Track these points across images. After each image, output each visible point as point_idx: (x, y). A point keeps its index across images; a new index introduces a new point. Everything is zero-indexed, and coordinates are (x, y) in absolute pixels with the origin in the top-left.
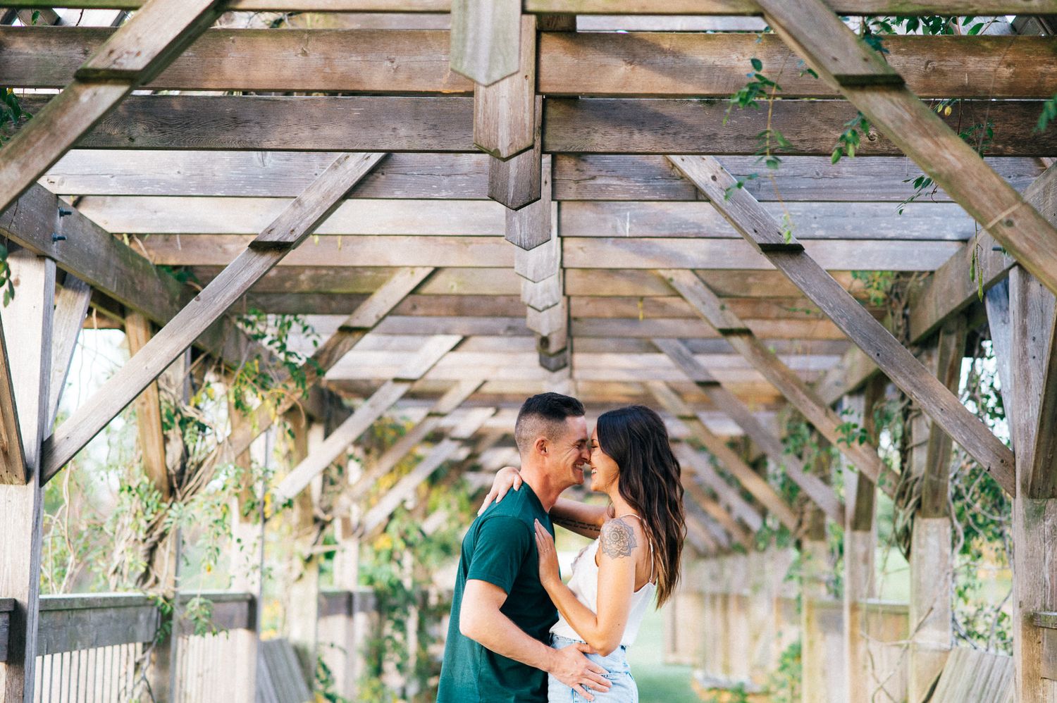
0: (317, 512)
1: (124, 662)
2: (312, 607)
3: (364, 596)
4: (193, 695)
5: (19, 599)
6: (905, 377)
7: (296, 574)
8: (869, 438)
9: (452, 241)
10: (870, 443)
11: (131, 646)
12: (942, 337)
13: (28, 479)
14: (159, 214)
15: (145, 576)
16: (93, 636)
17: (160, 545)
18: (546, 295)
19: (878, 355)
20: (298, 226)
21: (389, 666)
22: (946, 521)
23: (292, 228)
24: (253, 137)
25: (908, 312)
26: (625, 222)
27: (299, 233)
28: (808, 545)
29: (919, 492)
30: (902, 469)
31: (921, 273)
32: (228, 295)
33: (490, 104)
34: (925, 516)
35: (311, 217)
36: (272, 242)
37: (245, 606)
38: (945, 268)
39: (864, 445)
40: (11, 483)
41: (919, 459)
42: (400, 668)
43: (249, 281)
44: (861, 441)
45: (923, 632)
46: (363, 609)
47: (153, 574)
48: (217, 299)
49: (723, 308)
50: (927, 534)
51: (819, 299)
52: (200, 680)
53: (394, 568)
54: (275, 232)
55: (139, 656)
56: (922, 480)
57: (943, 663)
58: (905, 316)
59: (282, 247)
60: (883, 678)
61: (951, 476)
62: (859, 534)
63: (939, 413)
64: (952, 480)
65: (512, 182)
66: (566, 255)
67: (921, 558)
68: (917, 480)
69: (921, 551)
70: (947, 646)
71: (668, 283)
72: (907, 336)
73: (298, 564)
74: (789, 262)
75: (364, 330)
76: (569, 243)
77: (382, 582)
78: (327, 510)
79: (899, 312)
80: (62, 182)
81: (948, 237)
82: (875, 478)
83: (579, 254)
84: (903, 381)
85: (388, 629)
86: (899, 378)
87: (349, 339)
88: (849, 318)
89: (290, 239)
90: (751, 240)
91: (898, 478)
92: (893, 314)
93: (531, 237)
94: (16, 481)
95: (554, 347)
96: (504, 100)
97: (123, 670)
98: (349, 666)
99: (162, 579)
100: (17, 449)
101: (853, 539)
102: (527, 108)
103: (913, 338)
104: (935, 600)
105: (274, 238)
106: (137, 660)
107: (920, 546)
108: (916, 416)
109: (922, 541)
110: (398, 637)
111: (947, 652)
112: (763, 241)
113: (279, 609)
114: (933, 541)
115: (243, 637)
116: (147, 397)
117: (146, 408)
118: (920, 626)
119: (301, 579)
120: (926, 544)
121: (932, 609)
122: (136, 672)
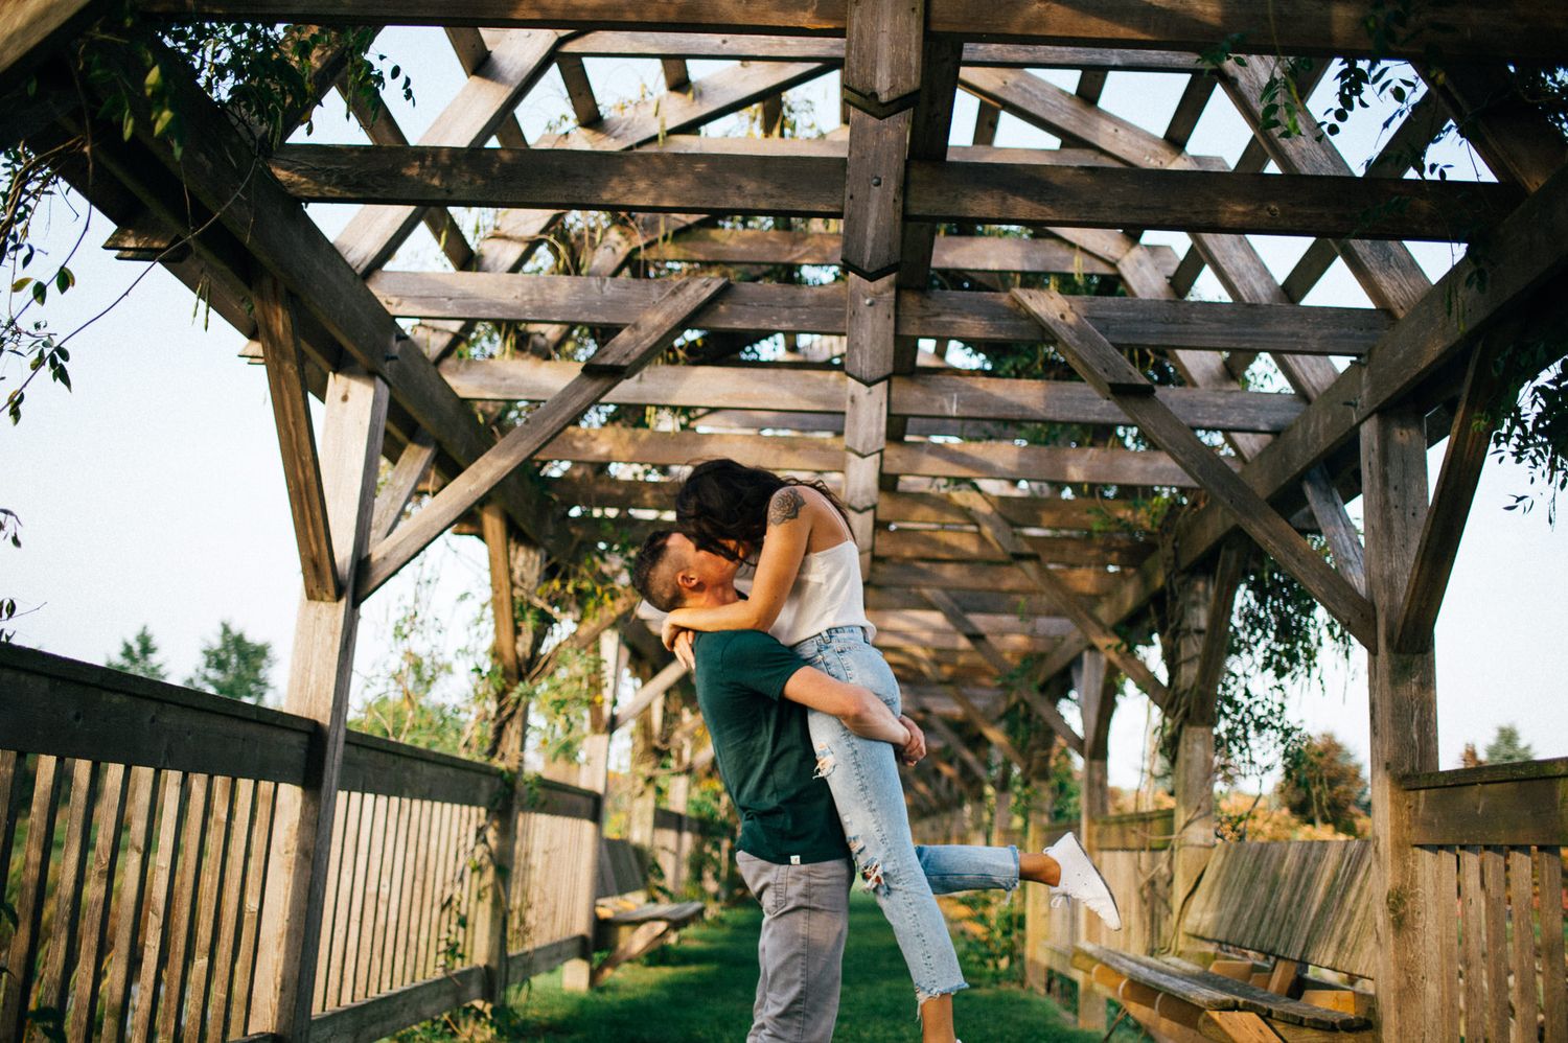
0: (657, 743)
1: (464, 822)
2: (649, 818)
3: (691, 819)
4: (539, 867)
5: (320, 720)
6: (1260, 525)
7: (637, 791)
11: (474, 810)
13: (338, 598)
14: (508, 382)
15: (494, 747)
16: (426, 788)
17: (508, 725)
18: (865, 497)
19: (1232, 502)
20: (632, 349)
21: (708, 875)
23: (626, 350)
24: (583, 192)
25: (1177, 544)
26: (952, 402)
27: (633, 357)
29: (1188, 701)
30: (1171, 682)
32: (559, 418)
33: (867, 40)
34: (1192, 724)
35: (646, 341)
36: (605, 366)
37: (590, 802)
40: (322, 600)
41: (1189, 672)
42: (716, 876)
43: (580, 406)
45: (1191, 829)
46: (690, 829)
47: (501, 749)
48: (546, 423)
49: (1014, 535)
50: (1194, 741)
51: (1169, 443)
52: (546, 858)
53: (714, 804)
54: (609, 356)
55: (482, 822)
56: (1191, 692)
57: (1208, 857)
58: (1174, 548)
59: (615, 371)
63: (1296, 562)
65: (869, 244)
67: (1187, 763)
68: (1185, 691)
69: (1188, 756)
70: (1210, 842)
73: (640, 782)
74: (1139, 405)
77: (706, 811)
78: (666, 741)
80: (399, 304)
84: (1258, 529)
85: (708, 849)
86: (1255, 525)
89: (624, 363)
94: (327, 598)
96: (885, 35)
97: (463, 832)
98: (677, 870)
99: (508, 753)
100: (327, 561)
102: (913, 46)
103: (1183, 564)
104: (1203, 800)
105: (608, 361)
106: (480, 825)
107: (1182, 752)
108: (1184, 636)
109: (1189, 747)
110: (715, 855)
111: (1211, 847)
112: (1112, 380)
113: (623, 817)
114: (1199, 747)
115: (588, 827)
116: (500, 585)
117: (499, 597)
118: (1188, 823)
119: (642, 793)
120: (1193, 749)
121: (1199, 808)
122: (477, 836)
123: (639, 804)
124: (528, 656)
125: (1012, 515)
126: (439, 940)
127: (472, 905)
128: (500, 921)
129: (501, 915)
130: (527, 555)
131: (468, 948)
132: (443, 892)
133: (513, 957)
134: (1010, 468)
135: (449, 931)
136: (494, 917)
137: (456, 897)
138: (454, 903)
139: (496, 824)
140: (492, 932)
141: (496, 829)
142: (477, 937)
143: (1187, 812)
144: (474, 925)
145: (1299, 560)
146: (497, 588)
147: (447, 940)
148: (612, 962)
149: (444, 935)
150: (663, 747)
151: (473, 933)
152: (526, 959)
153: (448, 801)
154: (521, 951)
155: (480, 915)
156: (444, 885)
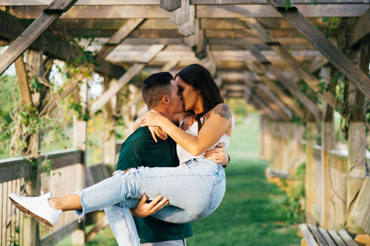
1: (14, 187)
6: (344, 68)
7: (106, 138)
8: (331, 88)
9: (148, 7)
10: (331, 91)
11: (18, 180)
12: (362, 46)
15: (25, 150)
17: (32, 136)
18: (189, 30)
19: (332, 58)
20: (65, 2)
22: (364, 123)
23: (63, 3)
27: (66, 5)
28: (309, 124)
29: (352, 111)
30: (345, 101)
31: (352, 18)
32: (35, 34)
34: (354, 121)
36: (54, 10)
37: (78, 155)
38: (364, 16)
39: (329, 92)
41: (352, 97)
43: (44, 27)
44: (327, 90)
45: (353, 170)
47: (29, 149)
48: (30, 36)
49: (268, 33)
50: (355, 129)
51: (304, 32)
54: (55, 5)
56: (353, 106)
57: (361, 184)
58: (346, 36)
59: (59, 12)
60: (336, 189)
61: (366, 104)
62: (328, 124)
63: (360, 84)
64: (367, 106)
66: (198, 12)
67: (352, 139)
68: (351, 106)
69: (352, 137)
70: (363, 176)
71: (244, 23)
72: (347, 44)
74: (290, 15)
75: (115, 45)
76: (199, 7)
78: (119, 112)
79: (343, 34)
81: (365, 2)
82: (333, 105)
83: (203, 12)
84: (343, 70)
86: (341, 69)
87: (109, 49)
88: (318, 41)
89: (62, 8)
90: (273, 5)
91: (343, 105)
92: (341, 35)
93: (172, 6)
95: (199, 50)
99: (32, 151)
101: (325, 126)
103: (350, 45)
104: (358, 157)
105: (55, 7)
106: (22, 185)
107: (352, 134)
109: (353, 132)
111: (363, 179)
112: (278, 6)
114: (357, 132)
115: (78, 167)
116: (22, 75)
117: (22, 80)
118: (352, 168)
119: (108, 139)
120: (355, 134)
121: (357, 161)
122: (21, 190)
123: (107, 144)
124: (38, 103)
125: (266, 23)
126: (6, 241)
127: (21, 222)
128: (35, 227)
129: (35, 224)
130: (34, 56)
131: (21, 241)
132: (6, 221)
133: (43, 240)
134: (257, 12)
135: (11, 236)
136: (32, 225)
137: (13, 221)
138: (12, 223)
139: (30, 182)
140: (32, 232)
141: (30, 185)
142: (25, 235)
143: (352, 163)
144: (23, 230)
145: (361, 83)
146: (20, 76)
147: (10, 240)
148: (95, 230)
149: (9, 238)
150: (118, 115)
151: (23, 234)
152: (51, 238)
153: (5, 181)
154: (48, 235)
155: (25, 225)
156: (7, 217)
